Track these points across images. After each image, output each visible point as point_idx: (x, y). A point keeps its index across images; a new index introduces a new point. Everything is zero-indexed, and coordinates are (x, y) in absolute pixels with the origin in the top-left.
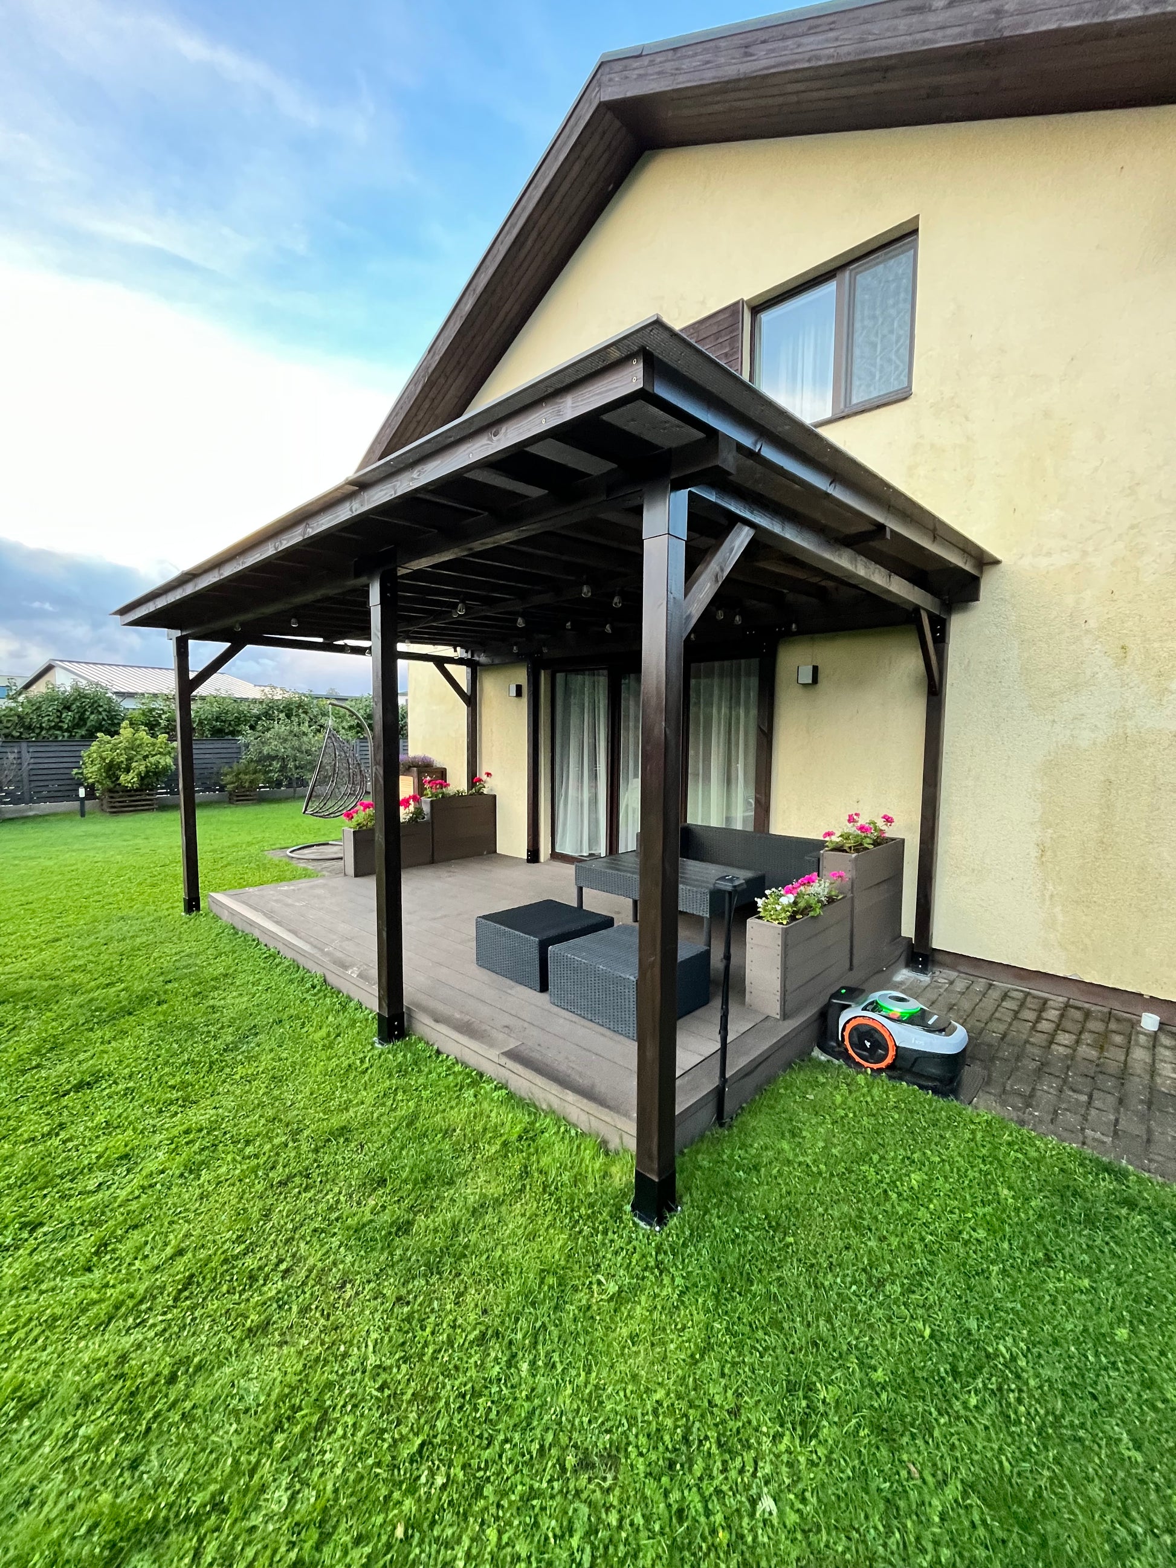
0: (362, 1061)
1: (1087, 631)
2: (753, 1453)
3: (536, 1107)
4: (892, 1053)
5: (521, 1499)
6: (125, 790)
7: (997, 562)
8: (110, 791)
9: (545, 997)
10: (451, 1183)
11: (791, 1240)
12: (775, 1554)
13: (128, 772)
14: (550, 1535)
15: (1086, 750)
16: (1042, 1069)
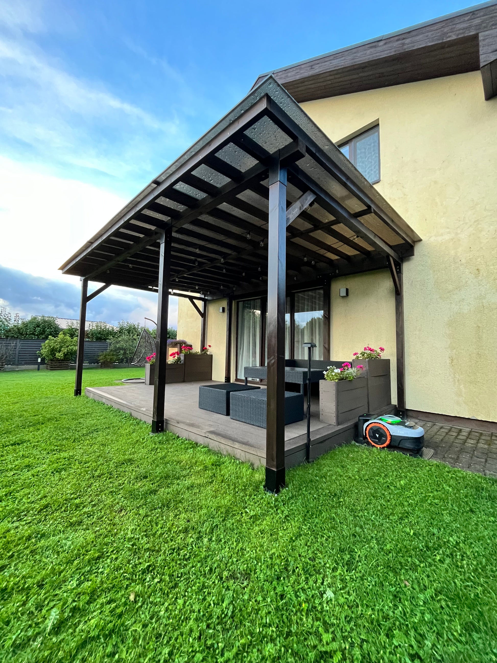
0: (143, 439)
1: (461, 265)
2: (322, 576)
3: (221, 454)
4: (389, 438)
5: (198, 589)
6: (58, 360)
7: (421, 240)
8: (52, 360)
9: (228, 418)
10: (178, 478)
11: (342, 500)
12: (333, 615)
13: (60, 352)
14: (212, 602)
15: (466, 314)
16: (462, 451)
